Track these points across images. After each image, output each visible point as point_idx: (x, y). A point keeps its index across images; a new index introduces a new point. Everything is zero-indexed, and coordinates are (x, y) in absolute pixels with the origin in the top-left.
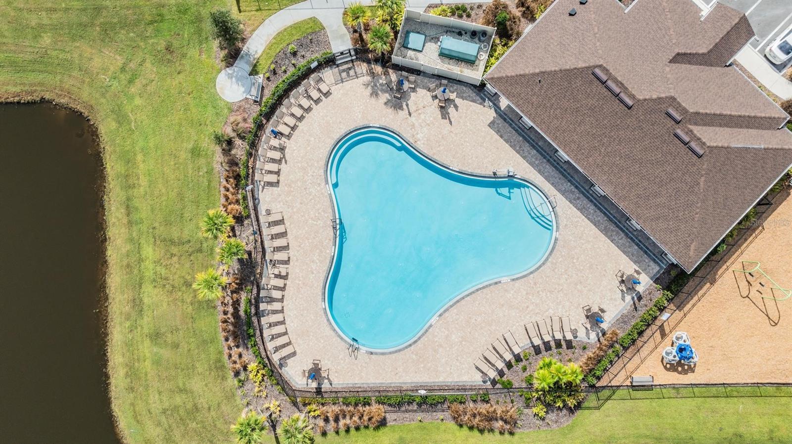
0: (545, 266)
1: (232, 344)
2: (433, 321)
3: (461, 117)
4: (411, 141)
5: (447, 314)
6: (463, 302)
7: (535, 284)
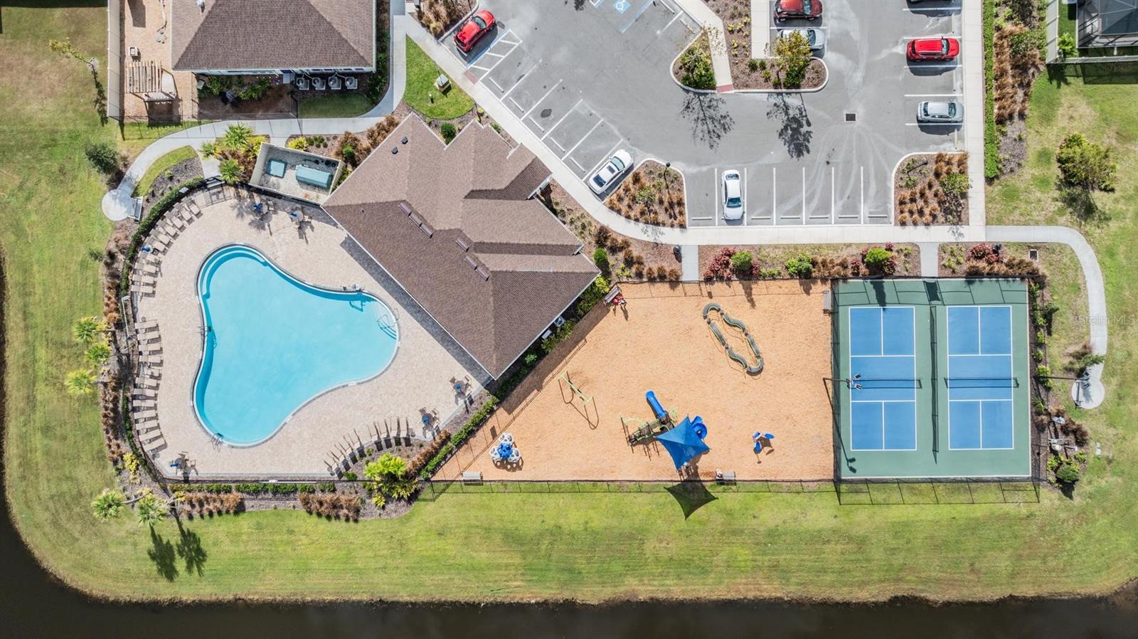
0: (388, 372)
1: (112, 437)
2: (287, 420)
3: (316, 237)
4: (272, 258)
5: (299, 413)
6: (314, 403)
7: (378, 388)
